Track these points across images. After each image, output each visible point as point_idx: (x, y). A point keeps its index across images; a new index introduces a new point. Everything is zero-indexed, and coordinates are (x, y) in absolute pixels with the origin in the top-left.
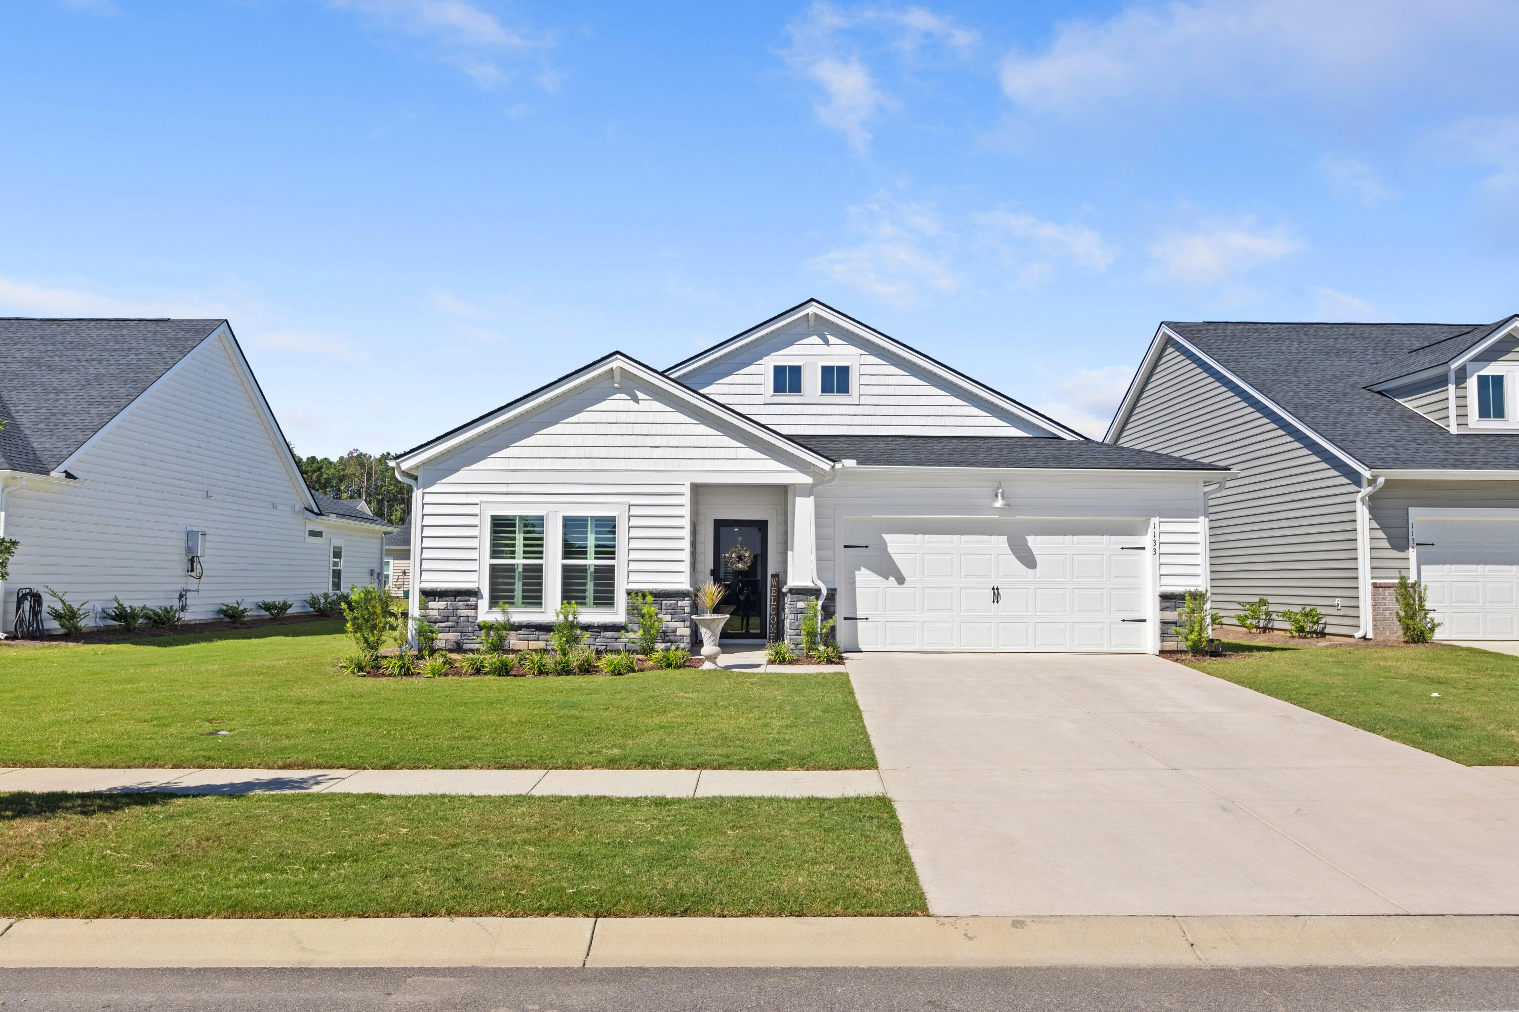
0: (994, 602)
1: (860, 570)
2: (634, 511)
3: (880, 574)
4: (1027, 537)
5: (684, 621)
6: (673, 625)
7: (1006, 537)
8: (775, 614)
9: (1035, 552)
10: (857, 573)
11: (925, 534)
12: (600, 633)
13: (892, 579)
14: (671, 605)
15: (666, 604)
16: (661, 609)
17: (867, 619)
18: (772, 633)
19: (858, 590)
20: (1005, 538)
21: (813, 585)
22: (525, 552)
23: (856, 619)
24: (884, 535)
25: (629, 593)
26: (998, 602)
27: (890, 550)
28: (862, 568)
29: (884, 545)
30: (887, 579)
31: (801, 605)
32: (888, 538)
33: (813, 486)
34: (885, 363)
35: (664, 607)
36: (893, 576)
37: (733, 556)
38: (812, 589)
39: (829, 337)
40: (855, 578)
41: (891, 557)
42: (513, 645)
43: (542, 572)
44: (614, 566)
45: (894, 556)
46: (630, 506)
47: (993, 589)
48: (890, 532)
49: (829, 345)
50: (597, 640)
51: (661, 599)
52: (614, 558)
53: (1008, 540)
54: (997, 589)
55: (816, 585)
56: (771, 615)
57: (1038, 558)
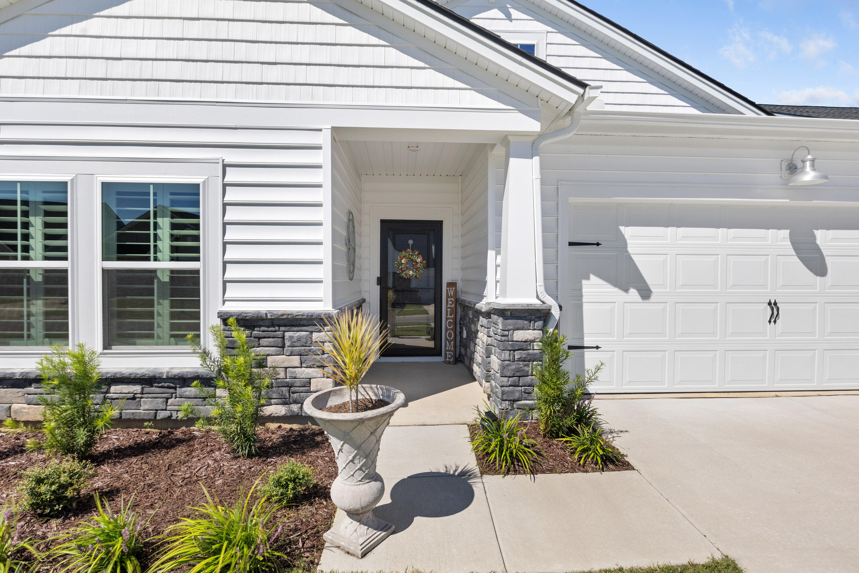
0: (770, 322)
1: (588, 278)
2: (232, 176)
3: (616, 284)
4: (815, 231)
5: (323, 367)
6: (304, 372)
7: (787, 232)
8: (452, 329)
9: (825, 253)
10: (584, 282)
11: (679, 226)
12: (175, 388)
13: (633, 291)
14: (299, 339)
15: (291, 337)
16: (283, 347)
17: (597, 347)
18: (449, 351)
19: (585, 307)
20: (785, 233)
21: (539, 302)
22: (47, 248)
23: (583, 347)
24: (622, 228)
25: (224, 318)
26: (775, 322)
27: (630, 250)
28: (592, 276)
29: (623, 243)
30: (626, 291)
31: (519, 335)
32: (627, 231)
33: (541, 136)
34: (574, 42)
35: (287, 343)
36: (634, 288)
37: (403, 261)
38: (538, 310)
39: (512, 11)
40: (581, 290)
41: (631, 259)
42: (16, 412)
43: (66, 283)
44: (197, 272)
45: (635, 258)
46: (225, 166)
47: (770, 304)
48: (629, 224)
49: (511, 20)
50: (170, 401)
51: (282, 329)
52: (198, 259)
53: (791, 235)
54: (775, 304)
55: (544, 303)
56: (447, 329)
57: (829, 261)
